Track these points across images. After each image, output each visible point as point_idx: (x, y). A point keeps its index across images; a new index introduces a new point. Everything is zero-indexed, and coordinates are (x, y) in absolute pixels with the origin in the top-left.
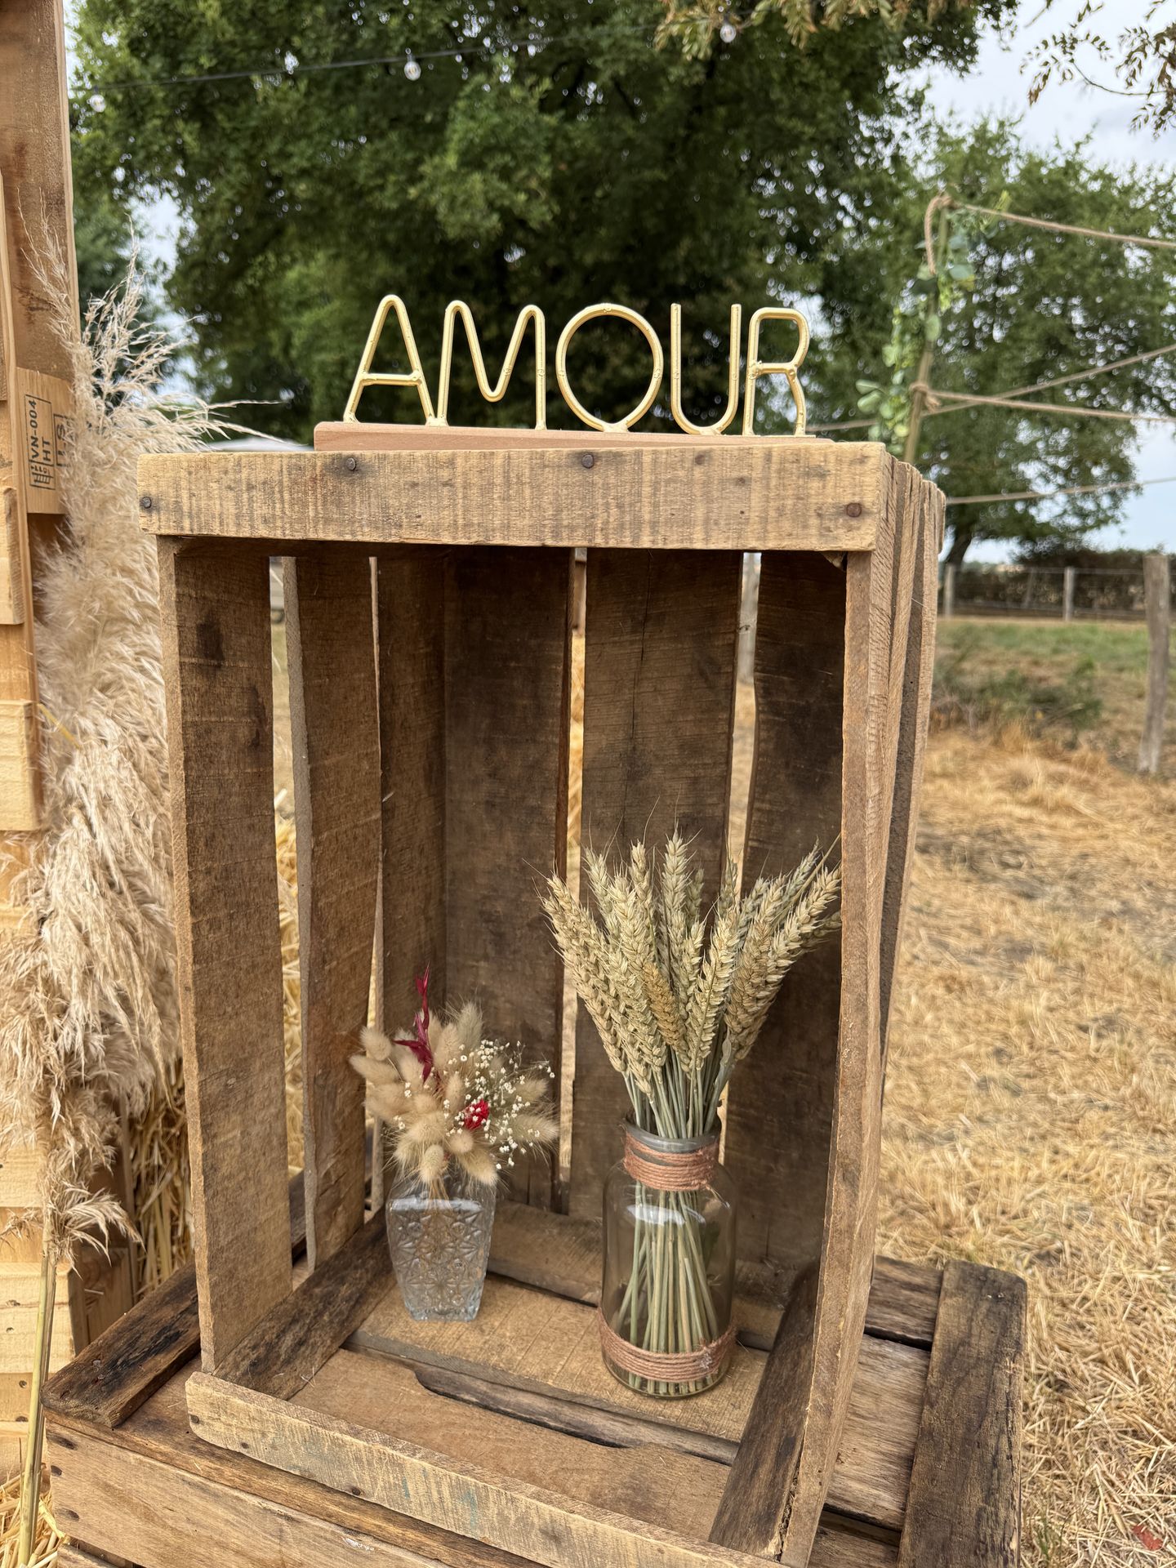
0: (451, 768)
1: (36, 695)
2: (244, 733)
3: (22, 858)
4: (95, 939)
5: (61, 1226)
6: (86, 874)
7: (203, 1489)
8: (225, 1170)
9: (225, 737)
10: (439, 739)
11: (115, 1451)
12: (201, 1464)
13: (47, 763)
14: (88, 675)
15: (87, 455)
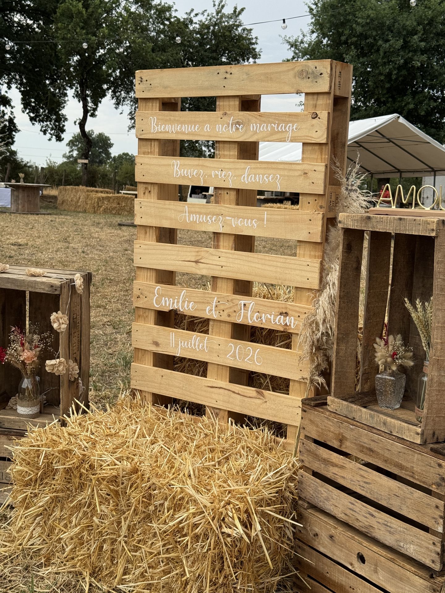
0: (414, 284)
1: (323, 258)
2: (354, 266)
3: (316, 296)
4: (327, 312)
5: (312, 381)
6: (327, 298)
7: (327, 418)
8: (340, 354)
9: (350, 266)
10: (412, 276)
11: (313, 412)
12: (328, 413)
13: (324, 274)
14: (335, 255)
15: (342, 204)
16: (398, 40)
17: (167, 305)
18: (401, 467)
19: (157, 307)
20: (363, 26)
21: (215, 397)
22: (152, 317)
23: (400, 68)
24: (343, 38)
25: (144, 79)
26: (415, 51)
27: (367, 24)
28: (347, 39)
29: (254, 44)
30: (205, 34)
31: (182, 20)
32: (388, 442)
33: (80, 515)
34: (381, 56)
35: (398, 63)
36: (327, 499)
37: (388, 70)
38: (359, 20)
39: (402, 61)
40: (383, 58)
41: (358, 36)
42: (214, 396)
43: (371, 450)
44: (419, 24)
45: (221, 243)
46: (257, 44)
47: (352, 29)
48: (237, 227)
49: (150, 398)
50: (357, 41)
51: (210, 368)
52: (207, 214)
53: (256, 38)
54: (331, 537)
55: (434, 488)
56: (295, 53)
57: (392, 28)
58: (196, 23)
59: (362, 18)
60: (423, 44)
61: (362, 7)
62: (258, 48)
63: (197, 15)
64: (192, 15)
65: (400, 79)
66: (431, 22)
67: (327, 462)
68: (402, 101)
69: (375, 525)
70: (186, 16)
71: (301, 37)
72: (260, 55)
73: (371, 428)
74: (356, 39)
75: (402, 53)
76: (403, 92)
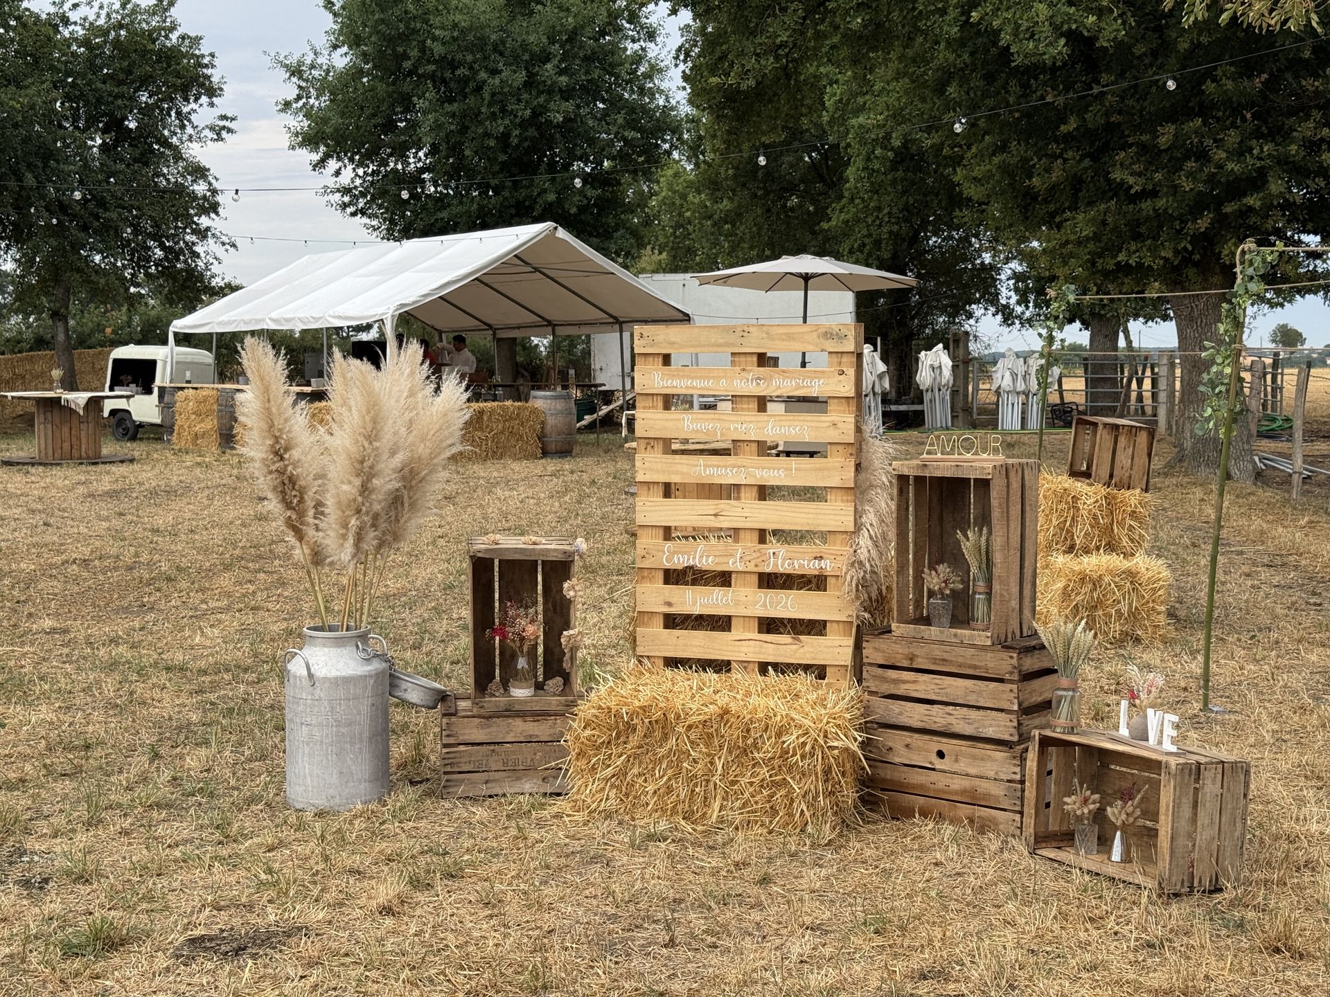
3: (851, 538)
5: (858, 617)
16: (515, 72)
17: (680, 562)
18: (975, 667)
19: (668, 565)
20: (444, 44)
21: (745, 649)
22: (660, 576)
23: (524, 124)
24: (407, 65)
25: (645, 334)
26: (550, 92)
27: (454, 39)
28: (415, 67)
29: (206, 66)
30: (99, 46)
31: (44, 16)
32: (961, 651)
33: (664, 766)
34: (486, 102)
35: (520, 114)
36: (901, 714)
37: (501, 129)
38: (437, 32)
39: (528, 112)
40: (489, 105)
41: (435, 62)
42: (742, 649)
43: (944, 660)
44: (552, 41)
45: (742, 495)
46: (213, 66)
47: (423, 49)
48: (762, 477)
49: (661, 663)
50: (434, 71)
51: (734, 621)
52: (726, 467)
53: (212, 55)
54: (907, 746)
55: (1007, 677)
56: (300, 87)
57: (501, 47)
58: (75, 23)
59: (443, 28)
60: (564, 79)
61: (441, 7)
62: (216, 75)
63: (75, 6)
64: (67, 6)
65: (526, 144)
66: (573, 35)
67: (896, 682)
68: (531, 185)
69: (954, 722)
70: (52, 10)
71: (312, 56)
72: (221, 89)
73: (942, 642)
74: (433, 67)
75: (525, 96)
76: (530, 168)
